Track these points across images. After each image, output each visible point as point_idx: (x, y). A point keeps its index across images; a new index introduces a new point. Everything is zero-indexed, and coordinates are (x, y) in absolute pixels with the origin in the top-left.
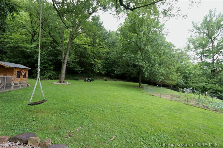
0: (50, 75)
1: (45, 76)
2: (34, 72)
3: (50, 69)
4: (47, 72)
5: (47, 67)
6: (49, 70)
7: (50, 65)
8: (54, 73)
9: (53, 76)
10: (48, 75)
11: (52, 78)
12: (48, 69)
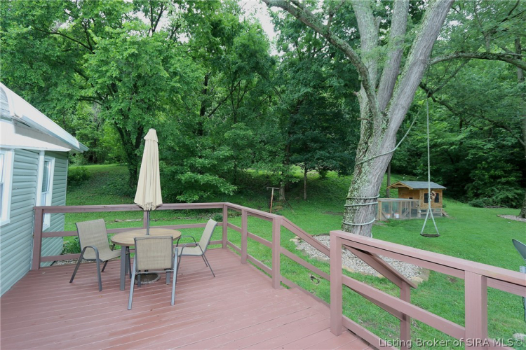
0: (507, 197)
1: (494, 198)
2: (468, 188)
3: (508, 183)
4: (497, 189)
5: (499, 177)
6: (504, 184)
7: (508, 173)
8: (519, 191)
9: (516, 198)
10: (502, 196)
11: (514, 204)
12: (499, 182)
